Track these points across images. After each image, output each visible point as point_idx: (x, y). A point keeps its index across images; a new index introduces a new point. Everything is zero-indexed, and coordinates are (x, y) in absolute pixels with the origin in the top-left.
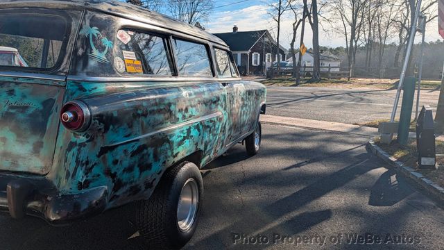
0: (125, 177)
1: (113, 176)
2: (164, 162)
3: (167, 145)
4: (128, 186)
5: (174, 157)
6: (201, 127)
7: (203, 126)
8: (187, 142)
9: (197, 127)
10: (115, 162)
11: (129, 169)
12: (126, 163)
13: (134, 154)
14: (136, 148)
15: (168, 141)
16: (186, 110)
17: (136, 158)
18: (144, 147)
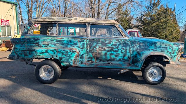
0: (20, 55)
1: (17, 54)
2: (33, 56)
3: (34, 52)
4: (21, 58)
5: (38, 56)
6: (55, 51)
7: (57, 51)
8: (45, 54)
9: (53, 51)
10: (17, 51)
11: (21, 54)
12: (20, 52)
13: (22, 51)
14: (23, 50)
15: (35, 51)
16: (48, 45)
17: (23, 52)
18: (25, 50)
